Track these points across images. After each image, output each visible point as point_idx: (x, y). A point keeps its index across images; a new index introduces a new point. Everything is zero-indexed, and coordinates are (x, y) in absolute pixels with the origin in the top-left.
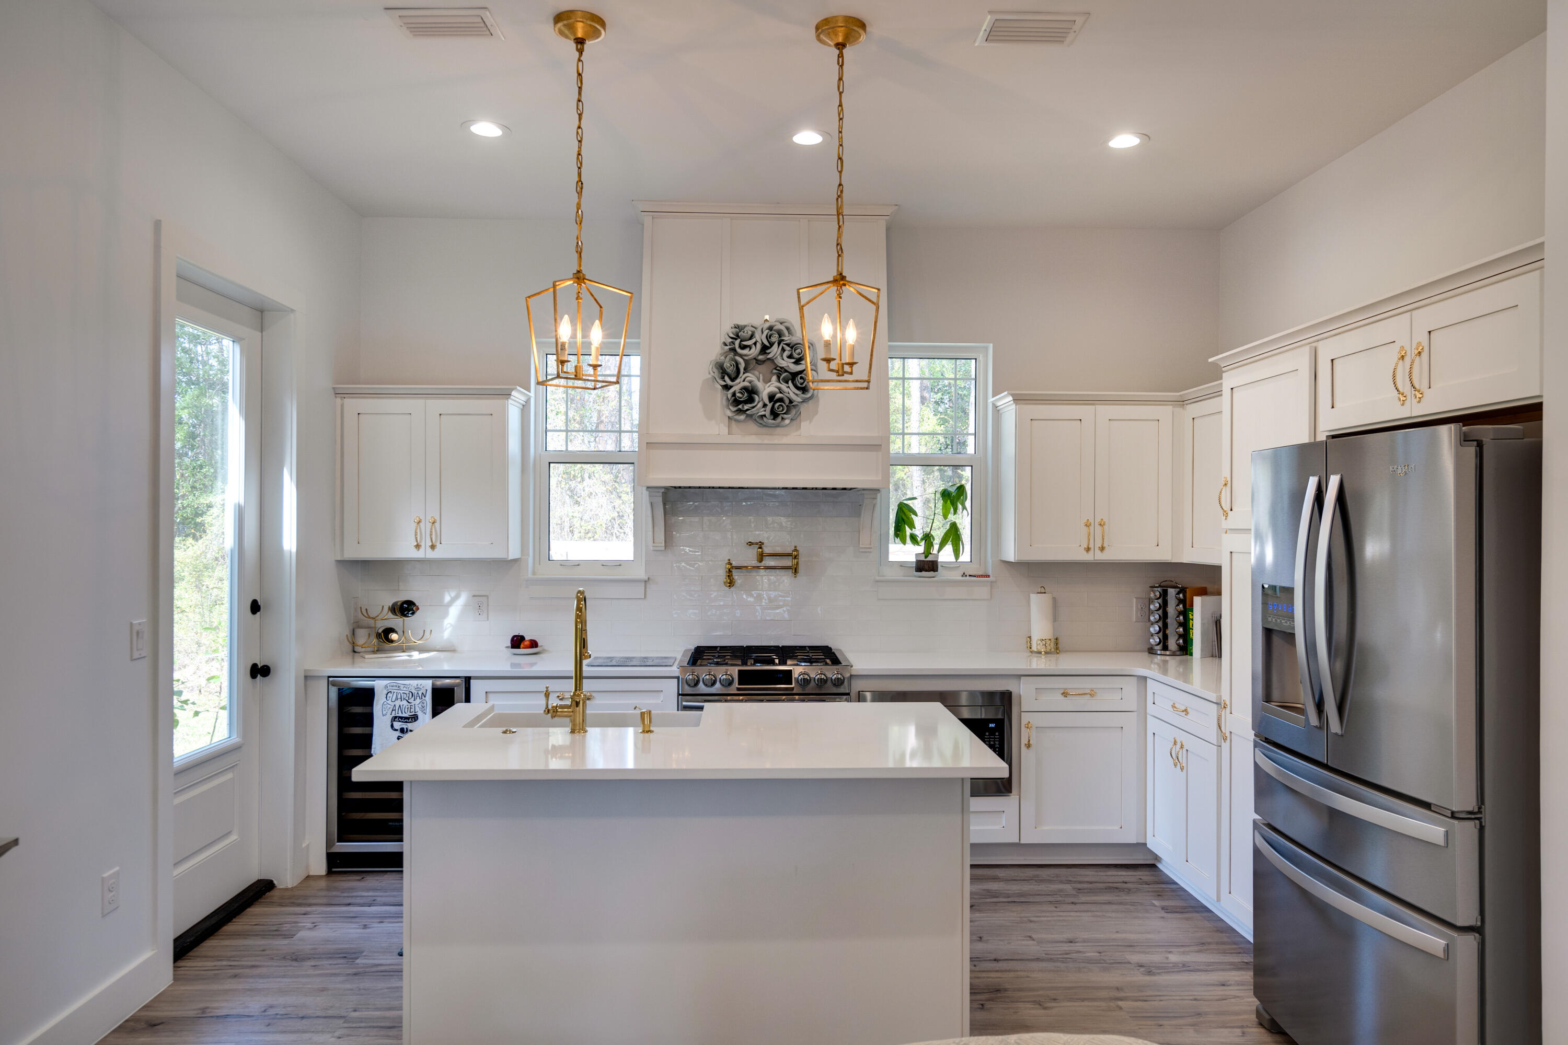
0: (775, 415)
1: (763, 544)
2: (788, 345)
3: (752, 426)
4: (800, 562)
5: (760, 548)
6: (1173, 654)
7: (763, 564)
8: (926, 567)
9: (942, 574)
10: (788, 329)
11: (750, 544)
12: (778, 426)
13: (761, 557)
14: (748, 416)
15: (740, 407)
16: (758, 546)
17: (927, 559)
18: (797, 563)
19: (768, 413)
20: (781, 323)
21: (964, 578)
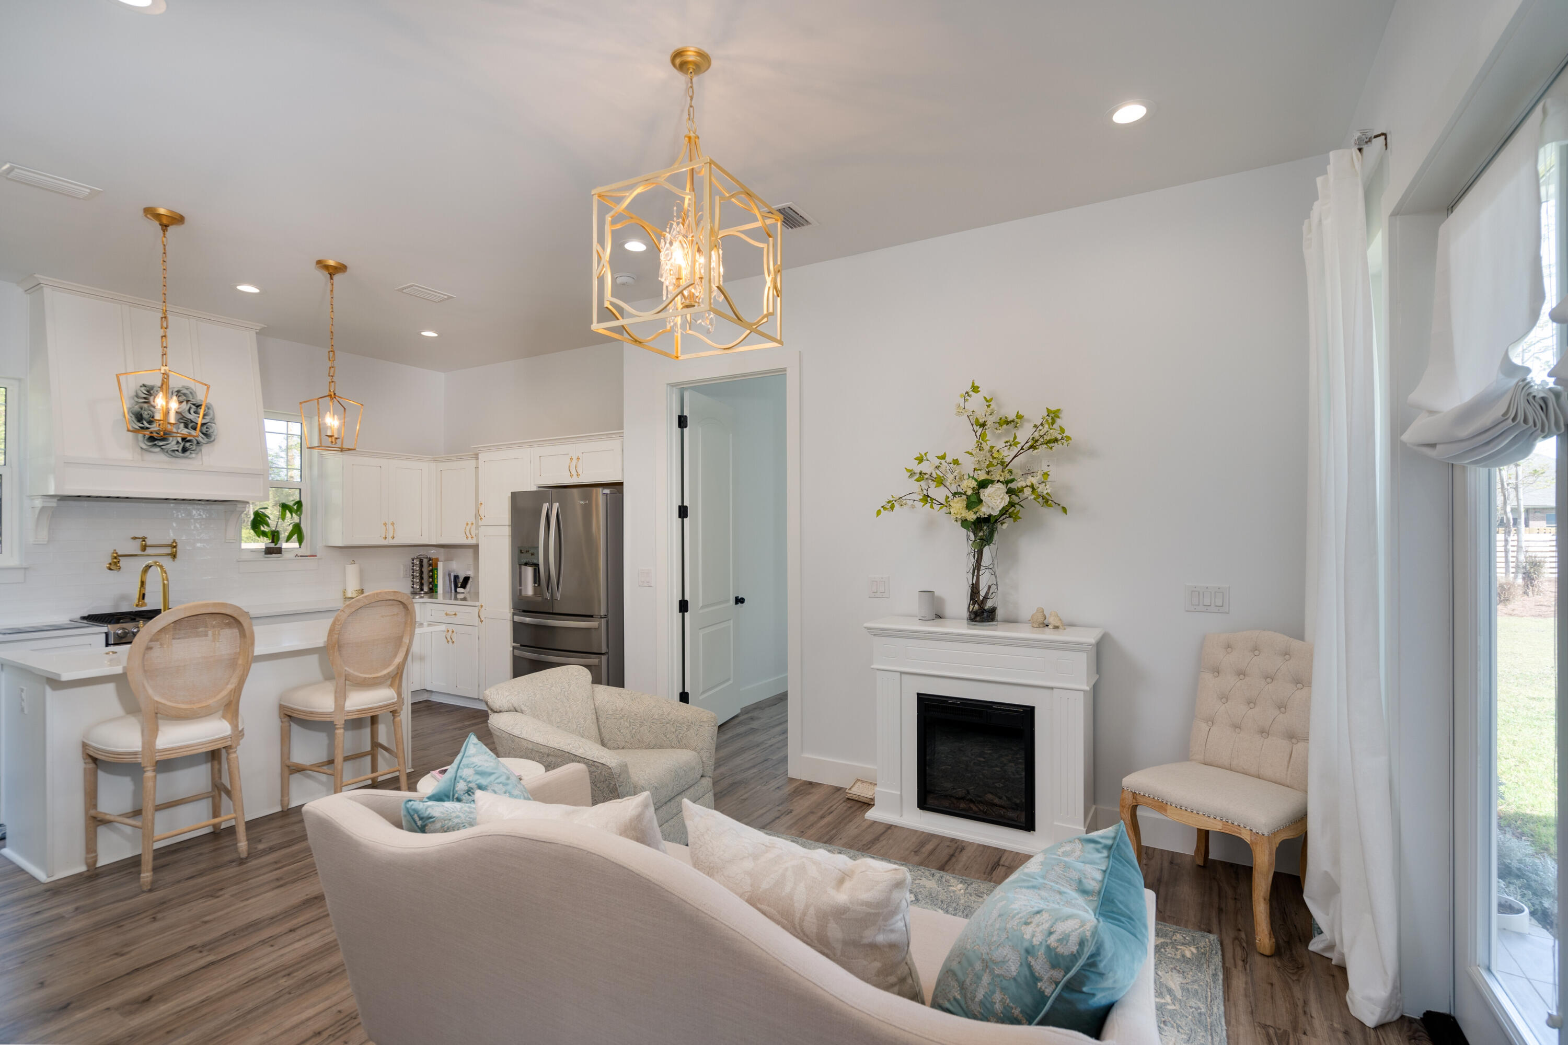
0: (185, 450)
1: (146, 538)
2: (194, 405)
3: (162, 457)
4: (178, 551)
5: (144, 541)
6: (426, 593)
7: (146, 552)
8: (275, 551)
9: (285, 555)
10: (191, 393)
11: (135, 538)
12: (186, 457)
13: (144, 548)
14: (162, 449)
15: (156, 442)
16: (141, 540)
17: (277, 546)
18: (176, 551)
19: (180, 449)
20: (187, 389)
21: (297, 558)
